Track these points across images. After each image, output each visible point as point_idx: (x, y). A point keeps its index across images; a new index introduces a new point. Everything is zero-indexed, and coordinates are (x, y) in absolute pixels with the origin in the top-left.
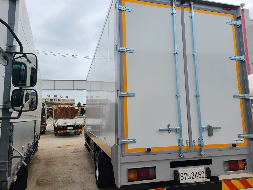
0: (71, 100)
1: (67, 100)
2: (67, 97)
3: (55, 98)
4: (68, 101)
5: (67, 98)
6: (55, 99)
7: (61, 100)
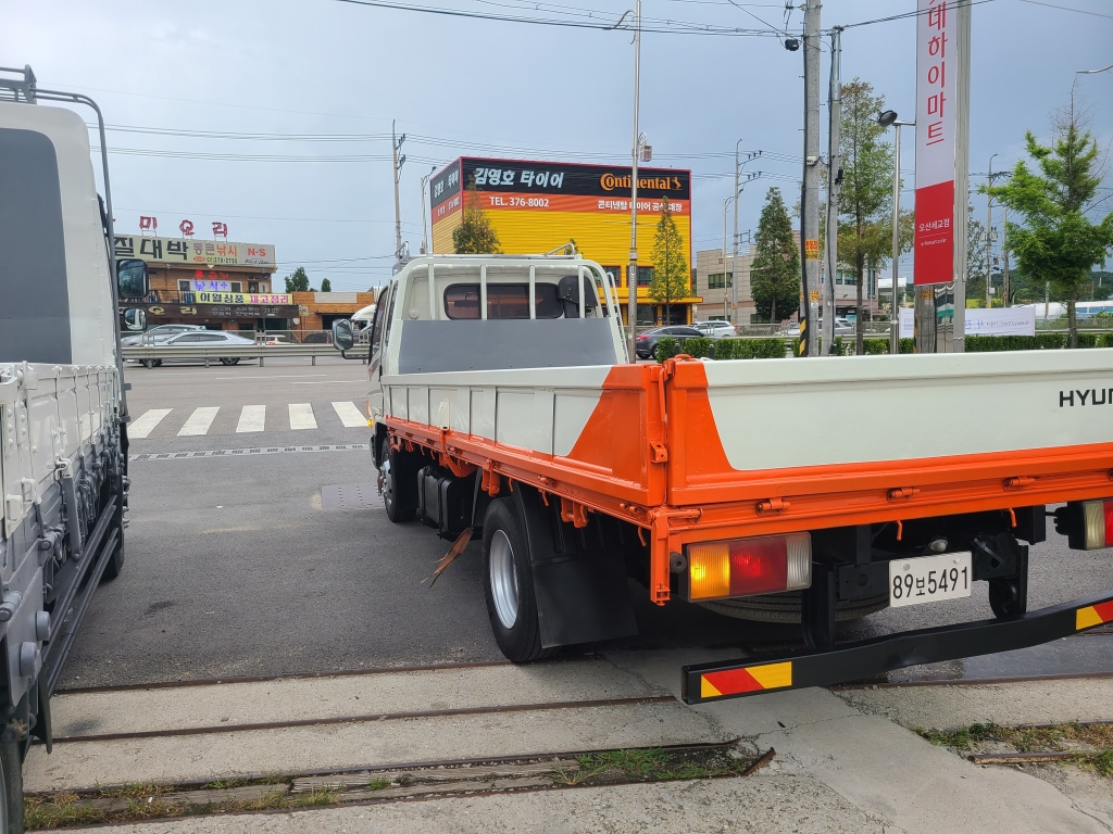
0: (251, 251)
1: (222, 250)
2: (220, 228)
3: (149, 233)
4: (232, 256)
5: (220, 238)
6: (144, 241)
7: (185, 248)
